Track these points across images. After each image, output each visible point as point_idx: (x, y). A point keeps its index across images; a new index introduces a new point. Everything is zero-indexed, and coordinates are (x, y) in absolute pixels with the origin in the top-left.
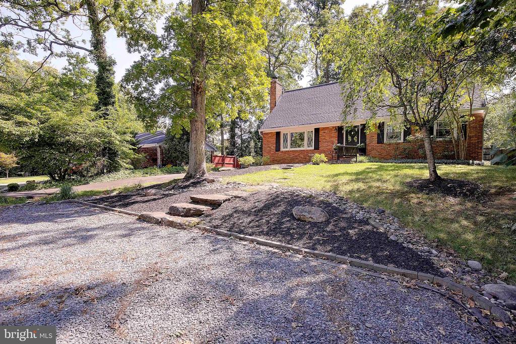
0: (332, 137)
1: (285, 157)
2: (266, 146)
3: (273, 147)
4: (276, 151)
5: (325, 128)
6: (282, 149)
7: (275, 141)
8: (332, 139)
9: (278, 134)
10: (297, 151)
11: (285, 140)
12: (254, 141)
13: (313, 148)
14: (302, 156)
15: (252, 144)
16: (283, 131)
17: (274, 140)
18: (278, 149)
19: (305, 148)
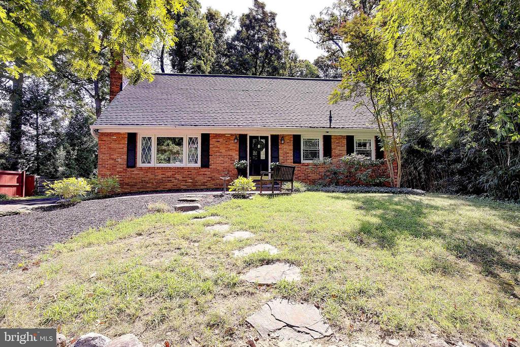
0: (230, 150)
1: (146, 179)
2: (106, 157)
3: (122, 159)
4: (128, 167)
5: (219, 135)
6: (139, 164)
7: (125, 149)
8: (230, 153)
9: (132, 137)
10: (170, 168)
11: (147, 149)
12: (65, 148)
13: (199, 165)
14: (180, 178)
15: (61, 153)
16: (142, 132)
17: (123, 146)
18: (131, 162)
19: (186, 164)
